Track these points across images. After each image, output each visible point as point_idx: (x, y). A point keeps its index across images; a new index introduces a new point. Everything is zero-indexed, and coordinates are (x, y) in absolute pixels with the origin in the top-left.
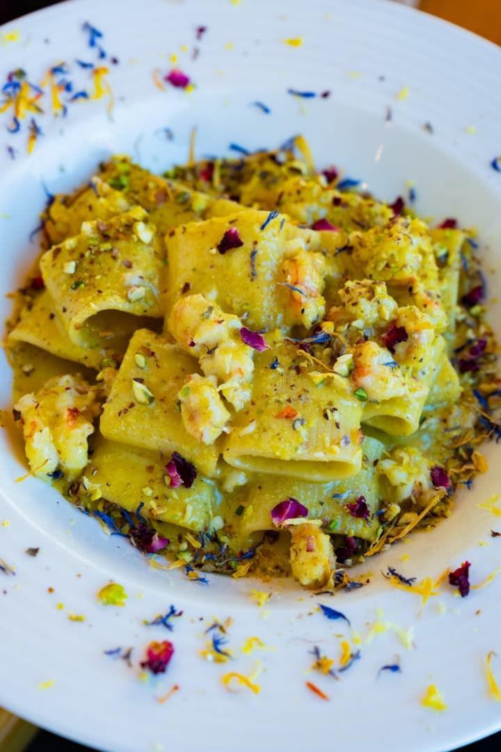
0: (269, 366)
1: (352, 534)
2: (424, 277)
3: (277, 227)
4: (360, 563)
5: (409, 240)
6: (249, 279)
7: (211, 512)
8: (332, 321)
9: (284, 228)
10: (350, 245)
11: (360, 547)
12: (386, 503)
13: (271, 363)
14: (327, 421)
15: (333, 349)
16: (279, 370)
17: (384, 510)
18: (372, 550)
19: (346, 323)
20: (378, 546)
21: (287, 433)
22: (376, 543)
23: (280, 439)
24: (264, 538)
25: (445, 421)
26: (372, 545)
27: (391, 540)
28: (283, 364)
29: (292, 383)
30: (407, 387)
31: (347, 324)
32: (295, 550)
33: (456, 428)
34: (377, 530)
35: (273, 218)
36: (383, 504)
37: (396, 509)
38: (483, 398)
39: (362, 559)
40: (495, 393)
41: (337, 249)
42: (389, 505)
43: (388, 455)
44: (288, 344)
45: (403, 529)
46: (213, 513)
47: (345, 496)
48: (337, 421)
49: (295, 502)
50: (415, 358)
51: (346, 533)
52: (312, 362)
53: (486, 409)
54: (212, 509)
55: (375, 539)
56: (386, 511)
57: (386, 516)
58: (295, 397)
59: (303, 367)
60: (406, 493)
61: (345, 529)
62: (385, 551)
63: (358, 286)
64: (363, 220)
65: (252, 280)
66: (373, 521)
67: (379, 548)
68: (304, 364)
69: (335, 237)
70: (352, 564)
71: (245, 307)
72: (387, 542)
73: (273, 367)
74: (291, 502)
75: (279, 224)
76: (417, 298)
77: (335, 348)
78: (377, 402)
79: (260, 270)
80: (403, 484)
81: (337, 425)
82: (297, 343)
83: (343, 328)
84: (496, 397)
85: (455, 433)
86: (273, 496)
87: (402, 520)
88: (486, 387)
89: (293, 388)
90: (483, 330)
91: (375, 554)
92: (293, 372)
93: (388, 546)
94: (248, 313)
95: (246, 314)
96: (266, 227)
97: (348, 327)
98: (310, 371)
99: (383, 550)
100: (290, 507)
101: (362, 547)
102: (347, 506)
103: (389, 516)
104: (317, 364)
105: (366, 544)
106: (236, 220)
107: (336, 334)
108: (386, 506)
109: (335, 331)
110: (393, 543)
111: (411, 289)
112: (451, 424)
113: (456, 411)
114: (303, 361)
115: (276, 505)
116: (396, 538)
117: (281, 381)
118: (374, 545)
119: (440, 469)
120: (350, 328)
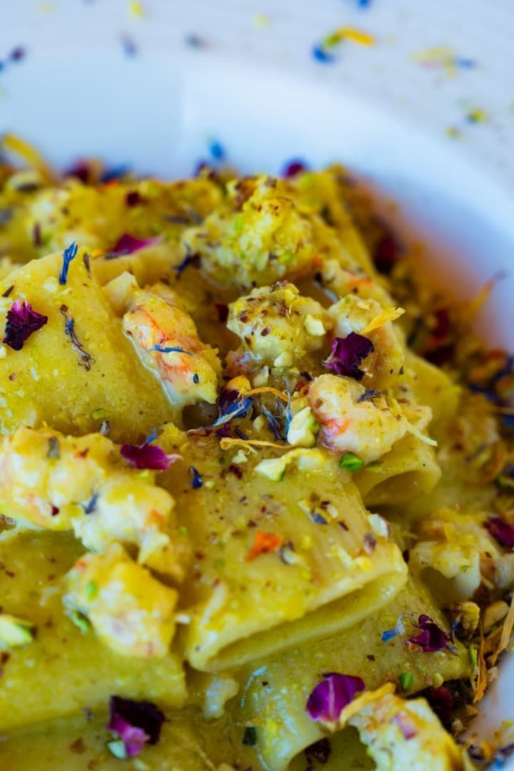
0: (188, 486)
1: (440, 679)
2: (326, 250)
3: (82, 269)
4: (474, 716)
5: (288, 204)
6: (82, 369)
7: (210, 764)
8: (239, 374)
9: (92, 268)
10: (193, 252)
11: (457, 694)
12: (452, 607)
13: (191, 480)
14: (325, 527)
15: (265, 415)
16: (209, 484)
17: (458, 619)
18: (478, 689)
19: (262, 367)
20: (481, 681)
21: (280, 575)
22: (477, 676)
23: (274, 589)
24: (309, 760)
25: (458, 447)
26: (473, 683)
27: (493, 659)
28: (209, 473)
29: (241, 495)
30: (404, 419)
31: (266, 368)
32: (384, 749)
33: (481, 449)
34: (469, 654)
35: (71, 258)
36: (449, 612)
37: (473, 609)
38: (489, 388)
39: (471, 710)
40: (500, 374)
41: (175, 267)
42: (459, 608)
43: (414, 536)
44: (196, 440)
45: (500, 634)
46: (213, 761)
47: (401, 630)
48: (340, 519)
49: (336, 676)
50: (392, 371)
51: (430, 683)
52: (251, 449)
53: (500, 402)
54: (209, 757)
55: (473, 670)
56: (462, 618)
57: (466, 626)
58: (257, 513)
59: (242, 464)
60: (473, 579)
61: (425, 679)
62: (494, 679)
63: (251, 303)
64: (182, 211)
65: (88, 369)
66: (455, 645)
67: (485, 681)
68: (240, 458)
69: (161, 252)
70: (464, 726)
71: (96, 416)
72: (489, 666)
73: (197, 485)
74: (330, 679)
75: (83, 263)
76: (337, 284)
77: (268, 413)
78: (374, 463)
79: (91, 347)
80: (465, 568)
81: (343, 525)
82: (208, 433)
83: (262, 378)
84: (504, 380)
85: (484, 457)
86: (295, 686)
87: (489, 622)
88: (480, 373)
89: (246, 501)
90: (425, 295)
91: (485, 692)
92: (231, 478)
93: (494, 670)
94: (107, 422)
95: (104, 425)
96: (67, 278)
97: (270, 371)
98: (256, 464)
99: (491, 680)
100: (331, 687)
101: (460, 692)
102: (411, 641)
103: (471, 622)
104: (258, 448)
105: (462, 683)
106: (12, 288)
107: (256, 391)
108: (458, 612)
109: (253, 387)
110: (497, 663)
111: (319, 277)
112: (470, 447)
113: (466, 425)
114: (236, 454)
115: (308, 697)
116: (498, 652)
117: (221, 500)
118: (476, 680)
119: (495, 521)
120: (274, 371)
